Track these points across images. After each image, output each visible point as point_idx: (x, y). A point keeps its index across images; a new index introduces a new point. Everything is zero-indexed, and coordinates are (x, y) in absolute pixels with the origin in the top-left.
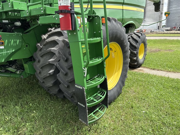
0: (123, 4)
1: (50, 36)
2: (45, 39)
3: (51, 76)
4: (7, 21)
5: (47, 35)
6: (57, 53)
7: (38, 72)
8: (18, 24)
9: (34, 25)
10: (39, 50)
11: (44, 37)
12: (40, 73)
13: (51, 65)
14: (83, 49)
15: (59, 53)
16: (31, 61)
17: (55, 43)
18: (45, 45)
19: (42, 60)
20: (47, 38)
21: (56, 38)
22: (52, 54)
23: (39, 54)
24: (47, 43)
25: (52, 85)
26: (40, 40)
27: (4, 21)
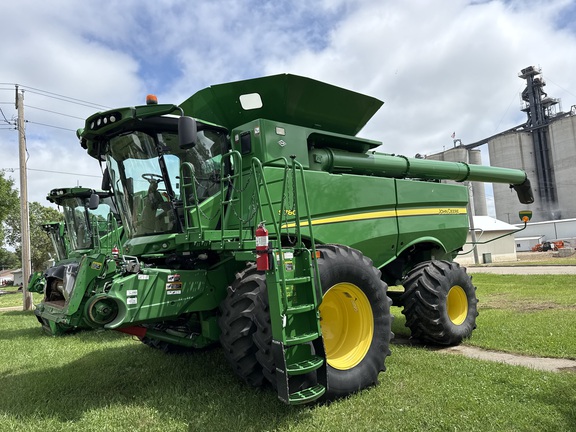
0: (396, 206)
1: (247, 274)
2: (240, 279)
3: (244, 337)
4: (188, 253)
5: (243, 273)
6: (255, 301)
7: (225, 332)
8: (204, 256)
9: (225, 258)
10: (230, 295)
11: (240, 275)
12: (228, 334)
13: (245, 319)
14: (289, 291)
15: (258, 299)
16: (214, 315)
17: (254, 285)
18: (238, 288)
19: (233, 312)
20: (244, 277)
21: (256, 277)
22: (248, 302)
23: (229, 301)
24: (243, 285)
25: (244, 355)
26: (232, 280)
27: (184, 254)
